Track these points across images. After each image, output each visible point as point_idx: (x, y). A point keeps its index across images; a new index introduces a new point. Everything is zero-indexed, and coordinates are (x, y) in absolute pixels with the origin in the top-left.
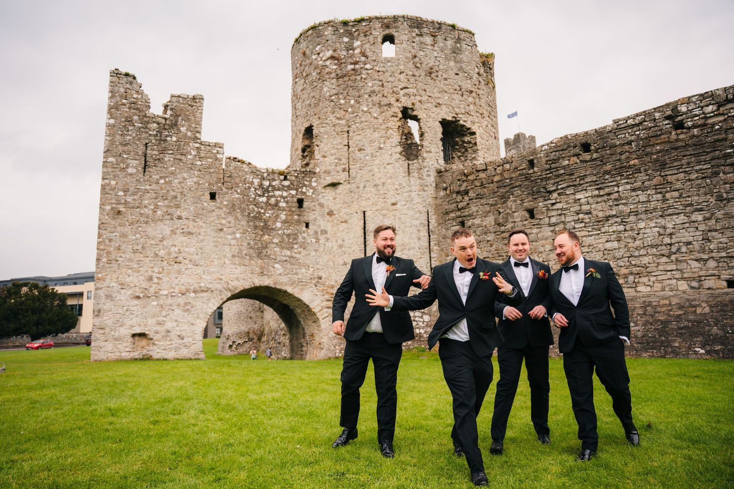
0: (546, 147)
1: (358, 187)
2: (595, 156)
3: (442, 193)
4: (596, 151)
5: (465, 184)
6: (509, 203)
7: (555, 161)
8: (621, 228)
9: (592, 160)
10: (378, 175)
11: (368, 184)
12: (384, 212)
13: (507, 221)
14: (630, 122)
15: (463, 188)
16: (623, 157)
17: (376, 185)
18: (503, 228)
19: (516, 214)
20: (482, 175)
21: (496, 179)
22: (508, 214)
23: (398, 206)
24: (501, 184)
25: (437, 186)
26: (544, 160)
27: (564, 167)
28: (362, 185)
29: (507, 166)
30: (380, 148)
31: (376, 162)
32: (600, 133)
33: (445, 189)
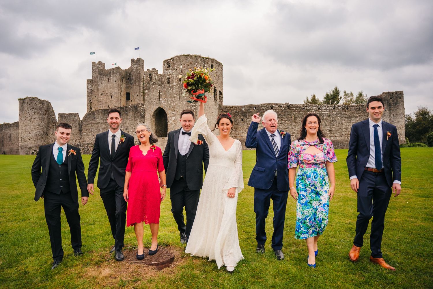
0: (247, 106)
1: (206, 107)
2: (257, 110)
3: (220, 111)
4: (257, 109)
5: (227, 110)
6: (238, 117)
7: (249, 109)
8: (261, 126)
9: (256, 111)
10: (210, 105)
11: (208, 107)
12: (211, 114)
13: (237, 121)
14: (264, 105)
15: (226, 111)
16: (262, 112)
17: (209, 107)
18: (236, 122)
19: (239, 120)
20: (231, 109)
21: (235, 110)
22: (237, 119)
23: (213, 113)
24: (236, 112)
25: (219, 109)
26: (246, 109)
27: (250, 111)
28: (207, 107)
29: (238, 108)
30: (210, 97)
31: (210, 101)
32: (258, 106)
33: (221, 110)
